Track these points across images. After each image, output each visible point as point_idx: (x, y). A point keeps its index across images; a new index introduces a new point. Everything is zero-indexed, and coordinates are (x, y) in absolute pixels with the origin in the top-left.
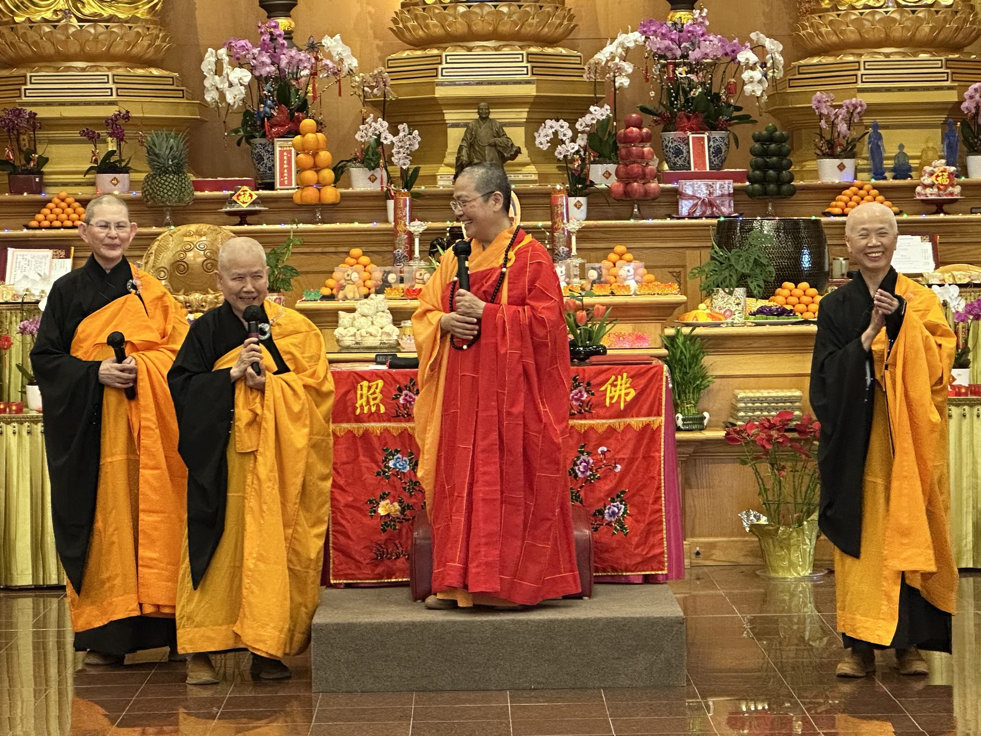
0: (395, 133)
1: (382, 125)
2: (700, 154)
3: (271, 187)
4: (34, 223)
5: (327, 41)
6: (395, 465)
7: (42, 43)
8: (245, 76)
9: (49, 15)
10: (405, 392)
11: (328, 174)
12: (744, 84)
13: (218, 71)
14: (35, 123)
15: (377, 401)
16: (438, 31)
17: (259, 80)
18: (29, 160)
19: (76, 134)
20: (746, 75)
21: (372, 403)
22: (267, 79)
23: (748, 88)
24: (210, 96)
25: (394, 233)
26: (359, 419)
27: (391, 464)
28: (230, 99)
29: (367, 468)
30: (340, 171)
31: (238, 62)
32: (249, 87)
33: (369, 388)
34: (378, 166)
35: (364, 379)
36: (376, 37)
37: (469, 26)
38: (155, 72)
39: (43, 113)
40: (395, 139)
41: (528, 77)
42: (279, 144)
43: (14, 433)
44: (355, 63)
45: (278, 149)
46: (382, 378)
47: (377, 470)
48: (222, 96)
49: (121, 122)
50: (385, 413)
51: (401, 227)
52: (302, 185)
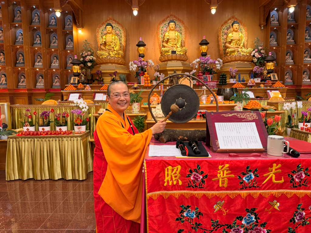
0: (160, 74)
1: (158, 73)
2: (209, 79)
3: (140, 84)
4: (100, 89)
5: (149, 61)
6: (187, 214)
7: (103, 60)
8: (136, 66)
9: (105, 57)
10: (194, 173)
11: (149, 81)
12: (216, 67)
13: (132, 65)
14: (102, 73)
15: (177, 178)
16: (167, 59)
17: (138, 67)
18: (101, 79)
19: (108, 75)
20: (217, 65)
21: (174, 179)
22: (140, 67)
23: (217, 68)
24: (131, 69)
25: (160, 91)
26: (166, 188)
27: (185, 214)
28: (134, 70)
29: (170, 216)
30: (151, 82)
31: (135, 63)
32: (137, 68)
33: (173, 170)
34: (157, 81)
35: (169, 165)
36: (156, 62)
37: (172, 58)
38: (122, 66)
39: (103, 71)
40: (160, 76)
41: (182, 66)
42: (141, 77)
43: (66, 140)
44: (154, 64)
45: (141, 78)
46: (180, 165)
47: (177, 217)
48: (132, 69)
49: (116, 73)
50: (182, 185)
51: (162, 90)
52: (145, 83)
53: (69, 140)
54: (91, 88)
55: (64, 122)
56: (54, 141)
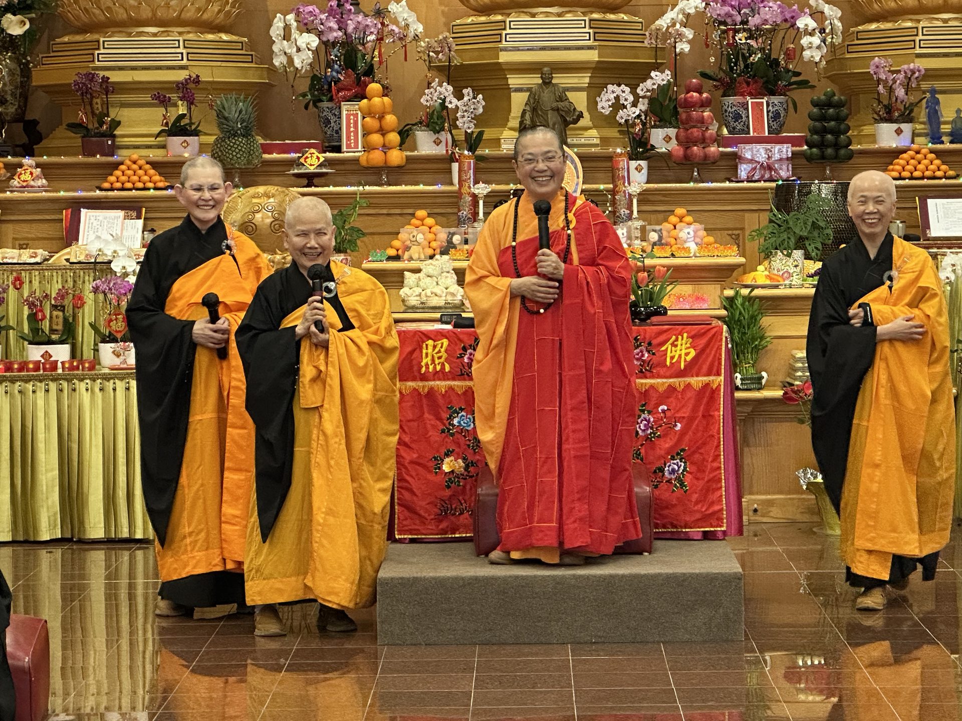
0: (459, 96)
1: (447, 90)
2: (759, 119)
3: (338, 149)
4: (106, 185)
5: (393, 7)
6: (459, 422)
7: (114, 9)
8: (313, 41)
10: (469, 351)
11: (394, 137)
12: (803, 49)
13: (287, 36)
14: (108, 87)
15: (442, 360)
17: (327, 45)
18: (101, 123)
19: (147, 98)
20: (805, 41)
21: (437, 361)
22: (334, 44)
23: (807, 54)
24: (279, 61)
25: (458, 195)
26: (424, 378)
27: (455, 422)
28: (298, 63)
29: (432, 425)
30: (405, 134)
31: (306, 27)
32: (316, 52)
33: (435, 347)
34: (443, 129)
35: (429, 338)
36: (441, 4)
38: (225, 37)
39: (115, 77)
40: (459, 103)
41: (590, 43)
42: (345, 108)
43: (87, 390)
44: (420, 28)
45: (344, 113)
46: (447, 338)
47: (442, 427)
48: (290, 60)
49: (192, 86)
50: (449, 372)
51: (465, 190)
52: (368, 148)
53: (97, 390)
54: (46, 176)
55: (60, 327)
56: (41, 394)
